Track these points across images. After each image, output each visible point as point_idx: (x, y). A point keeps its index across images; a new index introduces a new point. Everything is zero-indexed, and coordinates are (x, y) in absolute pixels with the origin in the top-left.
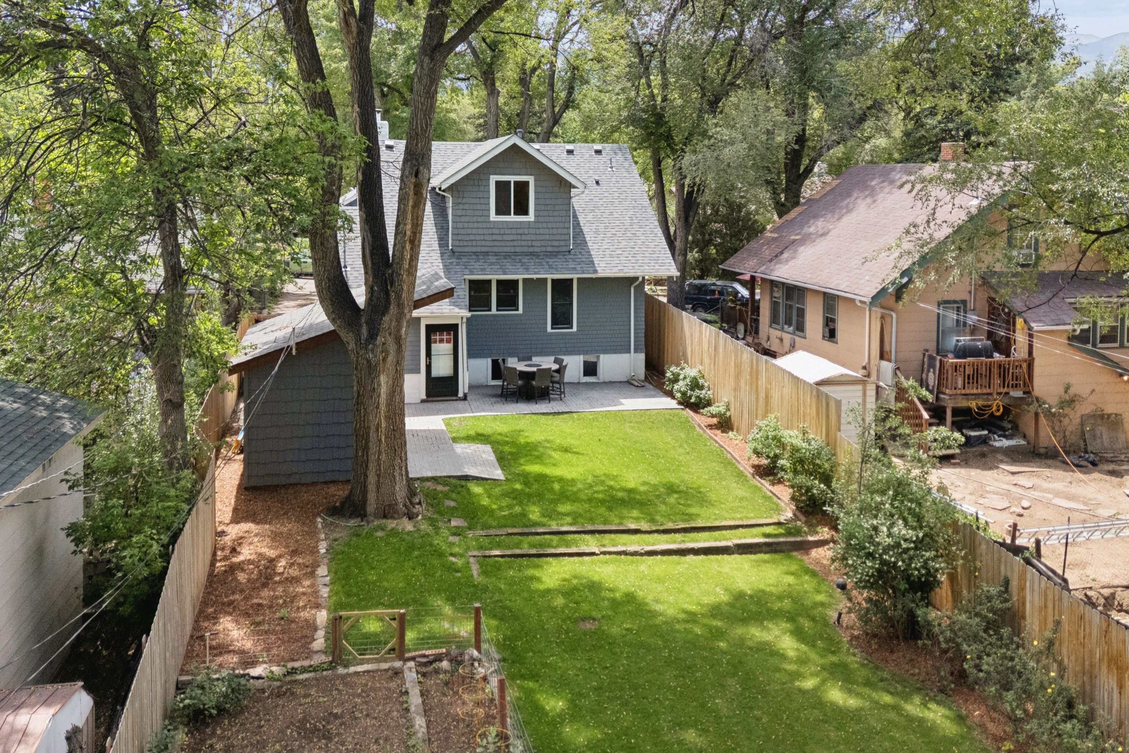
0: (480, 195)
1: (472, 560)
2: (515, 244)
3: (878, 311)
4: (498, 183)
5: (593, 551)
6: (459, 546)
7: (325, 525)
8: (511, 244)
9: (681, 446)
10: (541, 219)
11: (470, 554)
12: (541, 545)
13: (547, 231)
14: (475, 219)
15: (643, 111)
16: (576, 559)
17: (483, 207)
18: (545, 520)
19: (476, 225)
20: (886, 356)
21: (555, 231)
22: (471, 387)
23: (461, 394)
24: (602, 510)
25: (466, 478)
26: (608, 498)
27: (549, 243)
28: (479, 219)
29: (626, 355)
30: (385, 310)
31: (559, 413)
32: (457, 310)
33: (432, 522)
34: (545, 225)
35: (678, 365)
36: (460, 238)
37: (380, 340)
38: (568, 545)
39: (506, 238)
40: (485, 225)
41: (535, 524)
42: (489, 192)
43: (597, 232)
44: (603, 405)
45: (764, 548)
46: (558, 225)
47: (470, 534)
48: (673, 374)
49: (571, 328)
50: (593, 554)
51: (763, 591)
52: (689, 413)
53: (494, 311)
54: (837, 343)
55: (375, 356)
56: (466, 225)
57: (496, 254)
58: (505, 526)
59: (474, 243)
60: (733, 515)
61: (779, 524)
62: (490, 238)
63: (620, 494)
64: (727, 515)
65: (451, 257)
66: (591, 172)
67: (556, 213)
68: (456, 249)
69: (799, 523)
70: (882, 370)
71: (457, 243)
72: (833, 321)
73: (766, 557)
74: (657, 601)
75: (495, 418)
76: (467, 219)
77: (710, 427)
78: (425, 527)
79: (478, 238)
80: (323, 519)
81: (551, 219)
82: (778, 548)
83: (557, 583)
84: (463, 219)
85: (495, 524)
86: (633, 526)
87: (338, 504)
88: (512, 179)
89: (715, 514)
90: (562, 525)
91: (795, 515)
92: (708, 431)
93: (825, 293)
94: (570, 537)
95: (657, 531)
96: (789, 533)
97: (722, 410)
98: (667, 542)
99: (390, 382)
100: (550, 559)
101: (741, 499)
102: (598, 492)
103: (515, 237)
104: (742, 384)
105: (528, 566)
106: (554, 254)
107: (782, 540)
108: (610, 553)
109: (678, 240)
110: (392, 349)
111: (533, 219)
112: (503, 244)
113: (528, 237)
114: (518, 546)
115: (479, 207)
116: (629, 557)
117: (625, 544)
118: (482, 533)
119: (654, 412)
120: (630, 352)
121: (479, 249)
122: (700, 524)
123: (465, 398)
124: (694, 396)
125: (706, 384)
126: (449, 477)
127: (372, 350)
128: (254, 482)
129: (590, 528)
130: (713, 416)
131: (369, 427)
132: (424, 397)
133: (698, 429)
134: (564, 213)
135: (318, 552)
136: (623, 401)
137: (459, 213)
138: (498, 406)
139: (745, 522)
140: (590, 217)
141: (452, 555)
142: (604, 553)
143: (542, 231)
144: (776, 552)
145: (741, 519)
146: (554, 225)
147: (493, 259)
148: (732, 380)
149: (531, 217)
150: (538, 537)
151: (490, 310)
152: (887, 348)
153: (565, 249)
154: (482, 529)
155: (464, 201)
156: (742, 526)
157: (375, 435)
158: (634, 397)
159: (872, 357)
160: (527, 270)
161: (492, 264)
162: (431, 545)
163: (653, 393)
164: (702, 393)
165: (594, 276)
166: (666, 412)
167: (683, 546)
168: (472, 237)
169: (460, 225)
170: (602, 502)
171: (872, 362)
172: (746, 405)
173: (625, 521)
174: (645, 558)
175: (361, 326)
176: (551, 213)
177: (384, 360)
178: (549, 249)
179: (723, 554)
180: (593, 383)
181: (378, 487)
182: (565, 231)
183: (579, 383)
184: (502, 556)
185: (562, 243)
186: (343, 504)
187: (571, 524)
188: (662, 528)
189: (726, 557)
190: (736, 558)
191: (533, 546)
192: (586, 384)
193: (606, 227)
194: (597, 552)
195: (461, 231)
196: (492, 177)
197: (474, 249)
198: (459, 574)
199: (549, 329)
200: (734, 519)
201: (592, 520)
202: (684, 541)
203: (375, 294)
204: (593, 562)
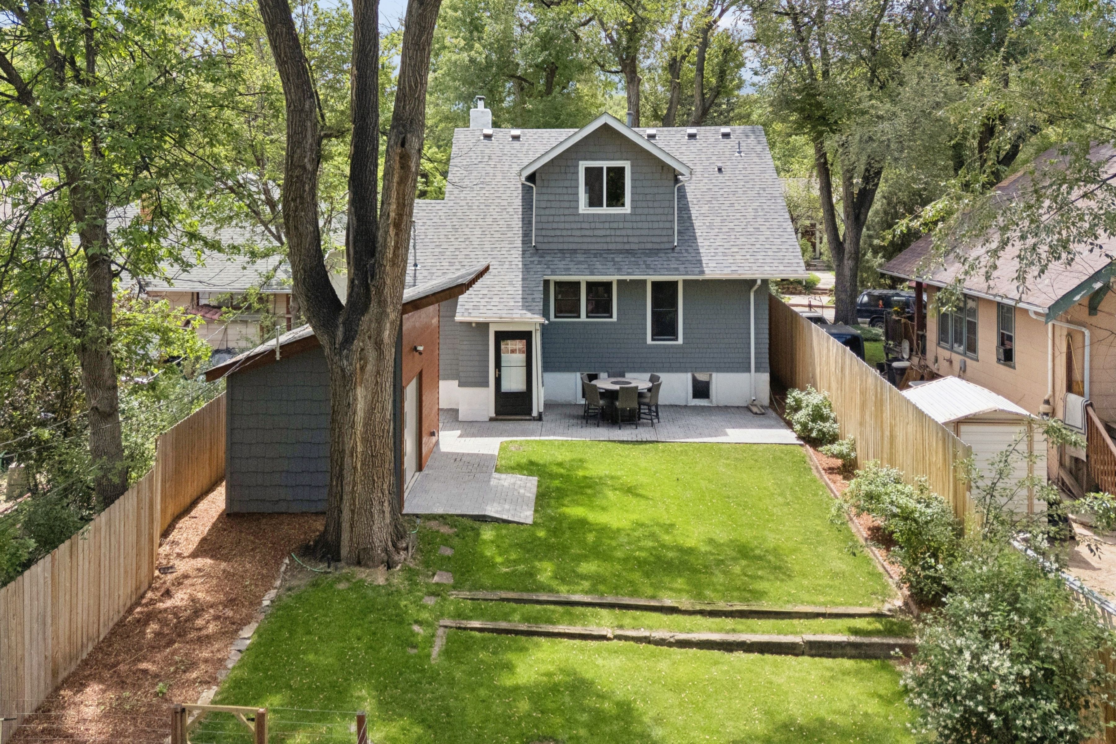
0: (567, 183)
1: (440, 632)
2: (608, 239)
3: (1063, 328)
4: (588, 170)
5: (604, 633)
6: (431, 611)
7: (292, 568)
8: (603, 240)
9: (782, 494)
10: (639, 211)
11: (442, 622)
12: (536, 620)
13: (645, 225)
14: (561, 211)
15: (797, 90)
16: (577, 642)
17: (571, 198)
18: (554, 584)
19: (562, 218)
20: (1075, 387)
21: (656, 225)
22: (549, 405)
23: (535, 414)
24: (637, 576)
25: (484, 519)
26: (652, 559)
27: (649, 239)
28: (567, 212)
29: (745, 376)
30: (365, 308)
31: (642, 442)
32: (529, 315)
33: (411, 574)
34: (643, 218)
35: (803, 389)
36: (544, 233)
37: (357, 344)
38: (572, 620)
39: (597, 233)
40: (572, 218)
41: (541, 588)
42: (577, 180)
43: (711, 226)
44: (701, 435)
45: (849, 650)
46: (658, 218)
47: (453, 596)
48: (796, 400)
49: (676, 339)
50: (603, 638)
51: (822, 721)
52: (809, 449)
53: (583, 318)
54: (1014, 368)
55: (351, 364)
56: (551, 219)
57: (586, 252)
58: (499, 588)
59: (561, 240)
60: (814, 598)
61: (878, 616)
62: (578, 233)
63: (671, 554)
64: (806, 597)
65: (532, 255)
66: (714, 158)
67: (656, 204)
68: (539, 246)
69: (909, 618)
70: (1069, 406)
71: (540, 239)
72: (1010, 338)
73: (848, 663)
74: (658, 720)
75: (563, 444)
76: (553, 212)
77: (831, 470)
78: (398, 579)
79: (565, 233)
80: (292, 560)
81: (652, 211)
82: (870, 652)
83: (534, 677)
84: (547, 212)
85: (488, 582)
86: (668, 602)
87: (312, 543)
88: (605, 164)
89: (789, 594)
90: (574, 592)
91: (906, 604)
92: (826, 477)
93: (999, 304)
94: (579, 609)
95: (702, 613)
96: (889, 632)
97: (845, 449)
98: (711, 630)
99: (369, 397)
100: (542, 640)
101: (835, 575)
102: (640, 549)
103: (608, 232)
104: (867, 418)
105: (509, 648)
106: (654, 252)
107: (875, 640)
108: (627, 638)
109: (848, 242)
110: (372, 355)
111: (629, 211)
112: (594, 240)
113: (624, 232)
114: (506, 617)
115: (566, 198)
116: (652, 647)
117: (650, 628)
118: (467, 594)
119: (761, 448)
120: (749, 371)
121: (565, 247)
122: (765, 606)
123: (540, 418)
124: (816, 428)
125: (833, 415)
126: (463, 516)
127: (347, 357)
128: (236, 509)
129: (610, 599)
130: (834, 456)
131: (344, 451)
132: (493, 415)
133: (814, 472)
134: (667, 204)
135: (260, 603)
136: (729, 431)
137: (543, 205)
138: (574, 430)
139: (829, 611)
140: (705, 209)
141: (417, 622)
142: (619, 637)
143: (640, 225)
144: (867, 657)
145: (825, 604)
146: (654, 218)
147: (580, 257)
148: (858, 411)
149: (627, 209)
150: (538, 607)
151: (579, 317)
152: (1077, 376)
153: (667, 246)
154: (470, 590)
155: (549, 191)
156: (823, 615)
157: (350, 461)
158: (745, 426)
159: (1058, 388)
160: (619, 270)
161: (579, 263)
162: (397, 606)
163: (773, 423)
164: (826, 426)
165: (700, 278)
166: (775, 446)
167: (731, 638)
168: (558, 233)
169: (544, 219)
170: (641, 563)
171: (1057, 394)
172: (871, 445)
173: (660, 594)
174: (675, 649)
175: (337, 326)
176: (650, 204)
177: (362, 368)
178: (649, 246)
179: (787, 654)
180: (703, 407)
181: (352, 526)
182: (668, 225)
183: (686, 406)
184: (481, 630)
185: (665, 239)
186: (316, 543)
187: (587, 593)
188: (709, 608)
189: (790, 658)
190: (806, 660)
191: (526, 619)
192: (695, 408)
193: (723, 221)
194: (610, 635)
195: (545, 226)
196: (581, 163)
197: (560, 247)
198: (413, 651)
199: (649, 341)
200: (814, 603)
201: (616, 589)
202: (734, 631)
203: (356, 289)
204: (598, 651)
